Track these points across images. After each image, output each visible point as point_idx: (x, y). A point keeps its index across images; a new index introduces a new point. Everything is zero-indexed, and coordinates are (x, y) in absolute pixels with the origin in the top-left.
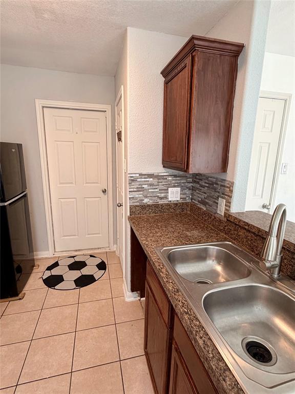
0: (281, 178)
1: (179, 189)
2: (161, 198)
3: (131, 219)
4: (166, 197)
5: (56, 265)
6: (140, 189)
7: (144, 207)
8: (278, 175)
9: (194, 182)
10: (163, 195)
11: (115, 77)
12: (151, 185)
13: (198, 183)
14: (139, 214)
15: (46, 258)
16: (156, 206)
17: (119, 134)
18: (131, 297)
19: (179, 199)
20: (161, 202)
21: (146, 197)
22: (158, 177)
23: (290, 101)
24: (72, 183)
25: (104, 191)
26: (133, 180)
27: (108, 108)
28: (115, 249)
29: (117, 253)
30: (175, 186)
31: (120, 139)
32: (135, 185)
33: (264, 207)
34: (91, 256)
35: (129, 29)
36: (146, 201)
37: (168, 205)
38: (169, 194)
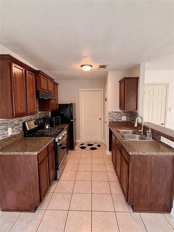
0: (168, 113)
1: (126, 117)
2: (119, 120)
3: (109, 126)
4: (121, 119)
5: (83, 144)
6: (112, 116)
7: (113, 122)
8: (167, 112)
9: (131, 114)
10: (120, 118)
11: (105, 79)
12: (116, 115)
13: (132, 114)
14: (112, 124)
15: (79, 142)
16: (118, 122)
17: (106, 99)
18: (109, 153)
19: (125, 120)
20: (119, 121)
21: (114, 119)
22: (118, 113)
23: (169, 85)
24: (89, 116)
25: (100, 119)
26: (110, 114)
27: (102, 90)
28: (104, 142)
29: (105, 143)
30: (124, 116)
31: (106, 101)
32: (111, 115)
33: (162, 124)
34: (95, 143)
35: (109, 72)
36: (114, 120)
37: (121, 122)
38: (122, 118)
